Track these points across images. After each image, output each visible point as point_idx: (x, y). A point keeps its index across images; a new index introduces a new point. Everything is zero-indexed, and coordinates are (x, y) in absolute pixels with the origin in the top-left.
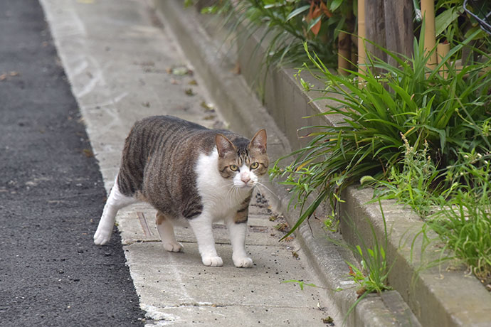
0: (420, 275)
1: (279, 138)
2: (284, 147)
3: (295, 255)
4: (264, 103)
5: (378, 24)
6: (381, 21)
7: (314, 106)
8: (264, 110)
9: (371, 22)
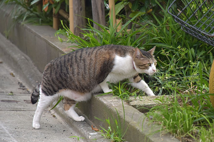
0: (149, 138)
1: (23, 56)
2: (28, 60)
3: (54, 116)
4: (8, 38)
5: (79, 8)
6: (81, 7)
7: (53, 46)
8: (9, 41)
9: (76, 8)
